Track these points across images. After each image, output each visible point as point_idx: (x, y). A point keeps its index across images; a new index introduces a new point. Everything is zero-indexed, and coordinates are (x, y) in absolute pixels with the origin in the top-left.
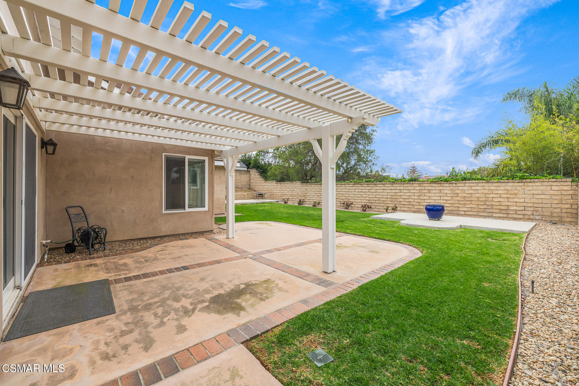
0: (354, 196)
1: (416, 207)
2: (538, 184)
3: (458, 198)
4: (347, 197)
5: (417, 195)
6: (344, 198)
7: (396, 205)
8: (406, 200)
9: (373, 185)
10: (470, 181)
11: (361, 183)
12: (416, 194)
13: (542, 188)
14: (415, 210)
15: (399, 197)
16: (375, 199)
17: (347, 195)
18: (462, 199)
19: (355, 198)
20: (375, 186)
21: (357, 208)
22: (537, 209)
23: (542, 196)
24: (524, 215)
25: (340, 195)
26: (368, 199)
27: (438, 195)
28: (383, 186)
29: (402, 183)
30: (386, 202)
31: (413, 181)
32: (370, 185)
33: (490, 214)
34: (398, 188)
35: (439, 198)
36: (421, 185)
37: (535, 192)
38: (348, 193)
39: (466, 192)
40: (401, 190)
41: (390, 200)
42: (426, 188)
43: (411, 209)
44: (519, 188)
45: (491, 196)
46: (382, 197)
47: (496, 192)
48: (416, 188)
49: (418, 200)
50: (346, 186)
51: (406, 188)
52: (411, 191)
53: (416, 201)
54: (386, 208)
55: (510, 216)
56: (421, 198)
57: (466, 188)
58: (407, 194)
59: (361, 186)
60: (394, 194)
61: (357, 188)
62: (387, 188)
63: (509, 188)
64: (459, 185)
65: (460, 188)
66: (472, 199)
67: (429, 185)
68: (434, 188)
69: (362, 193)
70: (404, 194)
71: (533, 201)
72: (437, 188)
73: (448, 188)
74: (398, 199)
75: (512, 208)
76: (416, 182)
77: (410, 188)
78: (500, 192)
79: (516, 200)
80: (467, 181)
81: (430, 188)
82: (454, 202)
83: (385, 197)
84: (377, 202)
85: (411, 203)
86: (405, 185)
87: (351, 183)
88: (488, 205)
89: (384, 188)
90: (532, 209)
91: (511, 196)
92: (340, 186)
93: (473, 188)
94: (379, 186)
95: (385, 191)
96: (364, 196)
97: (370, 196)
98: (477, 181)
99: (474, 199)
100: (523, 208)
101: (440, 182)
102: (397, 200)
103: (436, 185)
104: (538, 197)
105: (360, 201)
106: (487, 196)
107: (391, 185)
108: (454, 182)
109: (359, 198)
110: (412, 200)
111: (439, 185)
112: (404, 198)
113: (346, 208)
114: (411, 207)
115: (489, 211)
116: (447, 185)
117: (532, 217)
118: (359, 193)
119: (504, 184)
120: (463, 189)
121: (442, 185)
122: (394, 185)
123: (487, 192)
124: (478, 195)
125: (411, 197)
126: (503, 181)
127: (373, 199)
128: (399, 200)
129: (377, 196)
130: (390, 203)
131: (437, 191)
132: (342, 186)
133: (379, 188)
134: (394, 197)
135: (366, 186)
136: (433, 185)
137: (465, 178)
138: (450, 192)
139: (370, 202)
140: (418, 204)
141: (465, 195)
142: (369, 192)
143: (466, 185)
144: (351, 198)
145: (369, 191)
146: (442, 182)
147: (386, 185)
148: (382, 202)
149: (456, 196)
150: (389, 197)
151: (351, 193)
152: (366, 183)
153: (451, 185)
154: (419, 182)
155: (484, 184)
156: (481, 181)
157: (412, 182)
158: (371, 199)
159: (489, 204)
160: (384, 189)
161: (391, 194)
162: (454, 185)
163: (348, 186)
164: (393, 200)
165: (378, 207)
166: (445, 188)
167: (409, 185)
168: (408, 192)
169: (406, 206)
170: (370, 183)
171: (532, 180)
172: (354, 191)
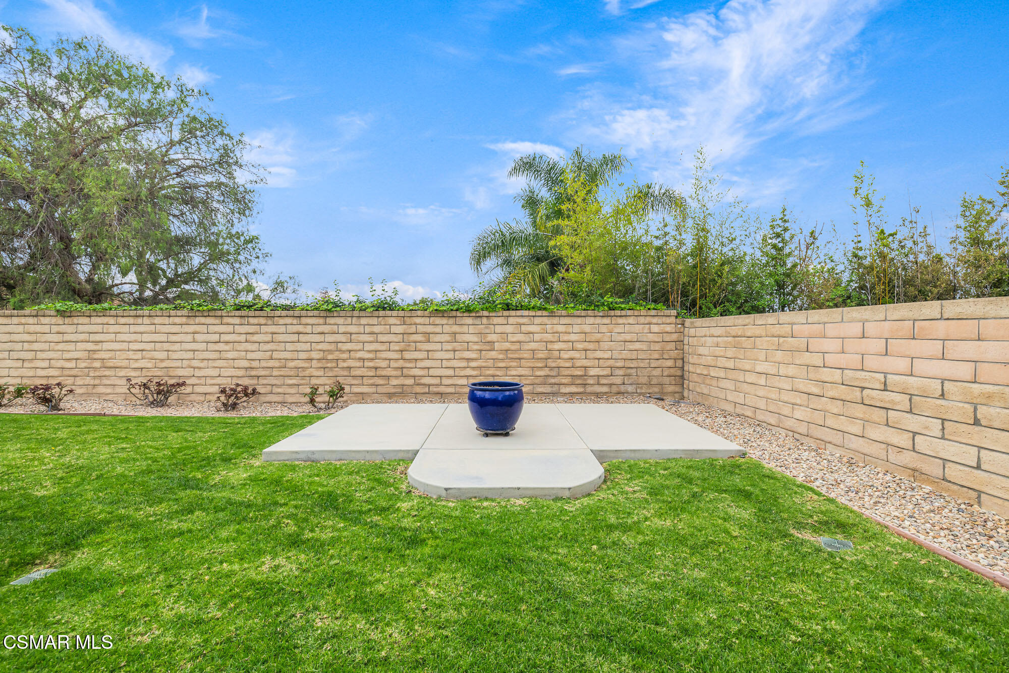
0: (190, 355)
1: (394, 382)
2: (631, 320)
3: (493, 354)
4: (162, 360)
5: (397, 348)
6: (149, 365)
7: (341, 380)
8: (367, 364)
9: (262, 321)
10: (519, 313)
11: (219, 313)
12: (394, 347)
13: (638, 328)
14: (393, 390)
15: (345, 356)
16: (271, 363)
17: (163, 355)
18: (501, 356)
19: (195, 363)
20: (270, 322)
21: (202, 398)
22: (629, 371)
23: (637, 346)
24: (611, 385)
25: (131, 355)
26: (245, 364)
27: (450, 348)
28: (295, 322)
29: (356, 313)
30: (307, 373)
31: (384, 309)
32: (252, 320)
33: (555, 388)
34: (342, 329)
35: (450, 355)
36: (408, 320)
37: (628, 337)
38: (166, 346)
39: (510, 338)
40: (351, 334)
41: (320, 365)
42: (421, 329)
43: (380, 390)
44: (604, 329)
45: (557, 346)
46: (295, 355)
47: (566, 338)
48: (394, 329)
49: (401, 363)
50: (157, 320)
51: (368, 329)
52: (381, 338)
53: (393, 364)
54: (309, 390)
55: (589, 389)
56: (407, 355)
57: (509, 329)
58: (368, 347)
59: (218, 321)
60: (332, 347)
61: (203, 329)
62: (309, 329)
63: (587, 329)
64: (496, 320)
65: (499, 329)
66: (521, 356)
67: (427, 320)
68: (438, 329)
69: (221, 347)
70: (360, 346)
71: (625, 354)
72: (447, 329)
73: (472, 329)
74: (344, 360)
75: (592, 372)
76: (395, 313)
77: (376, 329)
78: (573, 337)
79: (599, 354)
80: (513, 313)
81: (430, 329)
82: (484, 364)
83: (303, 355)
84: (276, 373)
85: (379, 372)
86: (364, 321)
87: (179, 313)
88: (552, 368)
89: (300, 328)
90: (621, 372)
91: (591, 346)
92: (131, 320)
93: (524, 328)
94: (282, 321)
95: (303, 338)
96: (230, 355)
97: (250, 356)
98: (532, 313)
99: (525, 356)
100: (607, 372)
101: (454, 313)
102: (341, 364)
103: (444, 321)
104: (632, 347)
105: (215, 372)
106: (550, 346)
107: (321, 321)
108: (485, 313)
109: (211, 363)
110: (384, 364)
111: (451, 321)
112: (360, 359)
113: (154, 404)
114: (381, 381)
115: (553, 381)
116: (469, 321)
117: (622, 388)
118: (211, 347)
119: (579, 320)
120: (503, 331)
121: (459, 321)
122: (329, 320)
123: (549, 337)
124: (533, 346)
125: (379, 355)
126: (578, 313)
127: (264, 364)
128: (345, 365)
129: (275, 355)
130: (321, 373)
131: (447, 338)
132: (140, 320)
133: (282, 329)
134: (330, 357)
135: (237, 321)
136: (438, 321)
137: (508, 305)
138: (474, 338)
139: (254, 373)
140: (399, 373)
141: (507, 345)
142: (246, 341)
143: (511, 320)
144: (179, 364)
145: (249, 337)
146: (459, 314)
147: (304, 320)
148: (292, 373)
149: (488, 348)
150: (314, 355)
151: (177, 347)
152: (238, 313)
153: (478, 321)
154: (401, 313)
155: (545, 320)
156: (539, 313)
157: (382, 313)
158: (255, 364)
159: (554, 365)
160: (299, 333)
161: (320, 346)
162: (485, 320)
163: (166, 320)
164: (329, 365)
165: (280, 390)
166: (465, 329)
167: (374, 321)
168: (371, 339)
169: (366, 381)
170: (251, 313)
171: (623, 313)
172: (189, 338)
